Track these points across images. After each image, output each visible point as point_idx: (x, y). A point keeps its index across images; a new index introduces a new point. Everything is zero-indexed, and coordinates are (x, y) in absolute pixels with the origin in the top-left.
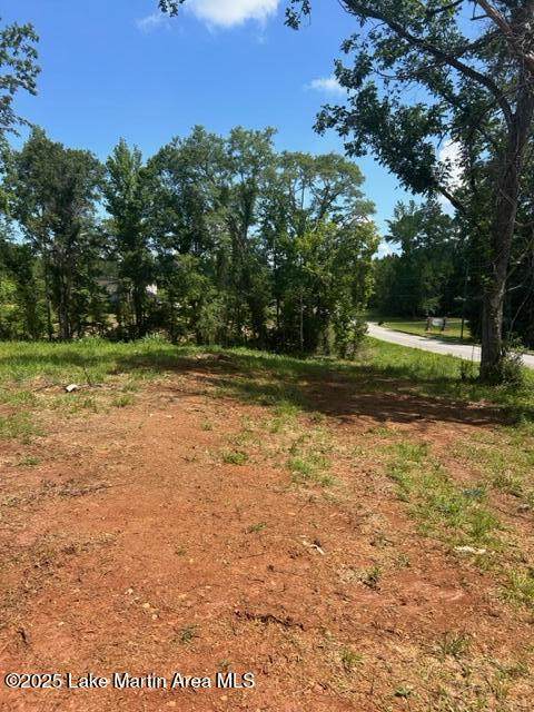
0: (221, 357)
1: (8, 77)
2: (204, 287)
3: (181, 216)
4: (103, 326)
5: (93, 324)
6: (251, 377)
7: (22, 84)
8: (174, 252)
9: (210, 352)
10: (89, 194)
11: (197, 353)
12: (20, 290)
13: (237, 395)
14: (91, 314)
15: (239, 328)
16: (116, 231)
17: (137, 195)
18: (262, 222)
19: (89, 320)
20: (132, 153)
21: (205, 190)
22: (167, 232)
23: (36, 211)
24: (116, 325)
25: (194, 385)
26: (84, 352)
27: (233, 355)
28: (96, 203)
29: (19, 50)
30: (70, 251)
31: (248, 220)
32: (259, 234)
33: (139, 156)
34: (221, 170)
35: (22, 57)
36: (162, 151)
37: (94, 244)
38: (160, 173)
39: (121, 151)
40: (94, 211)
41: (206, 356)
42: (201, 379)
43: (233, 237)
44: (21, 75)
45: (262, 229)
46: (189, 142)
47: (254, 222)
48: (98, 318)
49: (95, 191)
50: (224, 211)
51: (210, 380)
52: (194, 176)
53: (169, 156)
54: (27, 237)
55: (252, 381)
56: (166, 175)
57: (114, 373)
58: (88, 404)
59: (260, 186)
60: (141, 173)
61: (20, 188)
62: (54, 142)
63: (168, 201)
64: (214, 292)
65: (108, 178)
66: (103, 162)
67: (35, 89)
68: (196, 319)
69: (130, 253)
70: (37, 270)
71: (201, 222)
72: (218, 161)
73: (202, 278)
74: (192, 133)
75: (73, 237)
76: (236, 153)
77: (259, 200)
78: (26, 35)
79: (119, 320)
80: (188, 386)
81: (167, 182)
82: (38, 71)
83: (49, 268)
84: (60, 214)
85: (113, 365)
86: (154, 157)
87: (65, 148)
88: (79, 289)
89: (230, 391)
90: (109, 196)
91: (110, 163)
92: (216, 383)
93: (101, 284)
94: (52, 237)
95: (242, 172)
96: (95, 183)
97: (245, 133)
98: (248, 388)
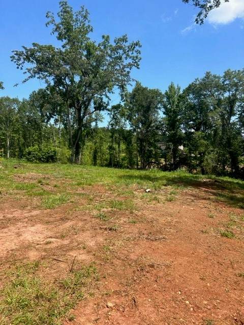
0: (216, 181)
1: (129, 63)
2: (207, 146)
3: (197, 114)
4: (159, 164)
5: (155, 163)
6: (233, 192)
7: (134, 65)
8: (193, 130)
9: (210, 178)
10: (156, 107)
11: (203, 178)
12: (127, 148)
13: (226, 202)
14: (154, 158)
15: (224, 167)
16: (167, 122)
17: (177, 106)
18: (239, 114)
19: (153, 161)
20: (176, 87)
21: (210, 101)
22: (190, 121)
23: (135, 116)
24: (164, 163)
25: (203, 194)
26: (152, 175)
27: (222, 181)
28: (159, 111)
29: (134, 52)
30: (147, 132)
31: (231, 113)
32: (237, 120)
33: (179, 89)
34: (218, 91)
35: (135, 54)
36: (190, 85)
37: (157, 128)
38: (188, 95)
39: (171, 88)
40: (158, 114)
41: (208, 180)
42: (207, 191)
43: (223, 122)
44: (134, 62)
45: (239, 118)
46: (204, 80)
47: (234, 115)
48: (157, 160)
49: (159, 106)
50: (219, 110)
51: (211, 192)
52: (205, 95)
53: (193, 87)
54: (131, 127)
55: (234, 195)
56: (191, 96)
57: (165, 185)
58: (155, 199)
59: (238, 97)
60: (180, 96)
61: (130, 107)
62: (144, 87)
63: (192, 107)
64: (211, 149)
65: (165, 100)
66: (163, 93)
67: (139, 67)
68: (202, 162)
69: (172, 132)
70: (134, 140)
71: (207, 116)
72: (217, 87)
73: (206, 142)
74: (205, 75)
75: (149, 126)
76: (227, 82)
77: (238, 104)
78: (137, 45)
79: (166, 161)
80: (200, 195)
81: (191, 99)
82: (140, 59)
83: (138, 139)
84: (144, 116)
85: (165, 182)
86: (186, 89)
87: (148, 89)
88: (150, 148)
89: (222, 199)
90: (165, 107)
91: (166, 93)
92: (214, 194)
93: (159, 145)
94: (140, 126)
95: (229, 91)
96: (159, 102)
97: (232, 72)
98: (232, 198)
